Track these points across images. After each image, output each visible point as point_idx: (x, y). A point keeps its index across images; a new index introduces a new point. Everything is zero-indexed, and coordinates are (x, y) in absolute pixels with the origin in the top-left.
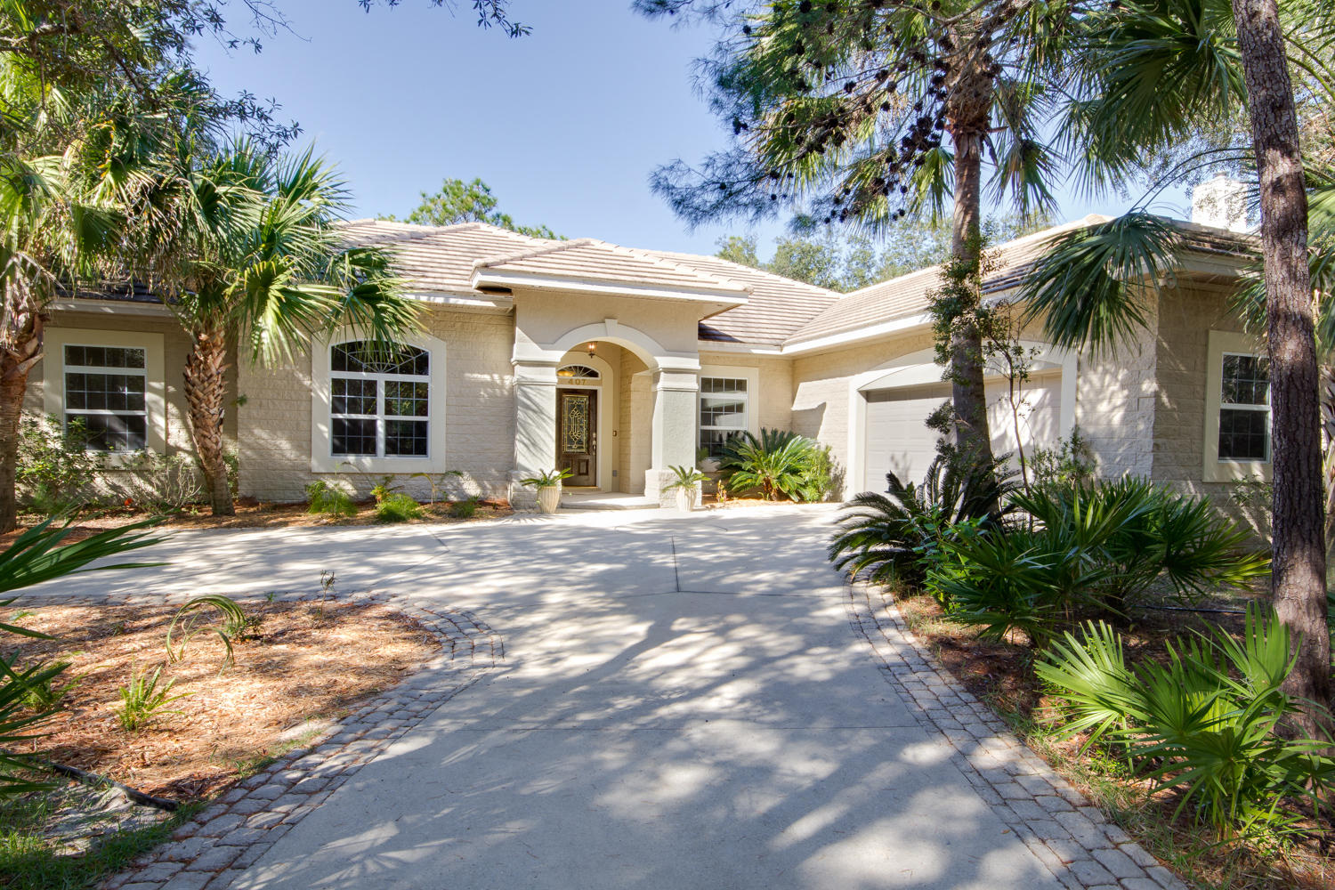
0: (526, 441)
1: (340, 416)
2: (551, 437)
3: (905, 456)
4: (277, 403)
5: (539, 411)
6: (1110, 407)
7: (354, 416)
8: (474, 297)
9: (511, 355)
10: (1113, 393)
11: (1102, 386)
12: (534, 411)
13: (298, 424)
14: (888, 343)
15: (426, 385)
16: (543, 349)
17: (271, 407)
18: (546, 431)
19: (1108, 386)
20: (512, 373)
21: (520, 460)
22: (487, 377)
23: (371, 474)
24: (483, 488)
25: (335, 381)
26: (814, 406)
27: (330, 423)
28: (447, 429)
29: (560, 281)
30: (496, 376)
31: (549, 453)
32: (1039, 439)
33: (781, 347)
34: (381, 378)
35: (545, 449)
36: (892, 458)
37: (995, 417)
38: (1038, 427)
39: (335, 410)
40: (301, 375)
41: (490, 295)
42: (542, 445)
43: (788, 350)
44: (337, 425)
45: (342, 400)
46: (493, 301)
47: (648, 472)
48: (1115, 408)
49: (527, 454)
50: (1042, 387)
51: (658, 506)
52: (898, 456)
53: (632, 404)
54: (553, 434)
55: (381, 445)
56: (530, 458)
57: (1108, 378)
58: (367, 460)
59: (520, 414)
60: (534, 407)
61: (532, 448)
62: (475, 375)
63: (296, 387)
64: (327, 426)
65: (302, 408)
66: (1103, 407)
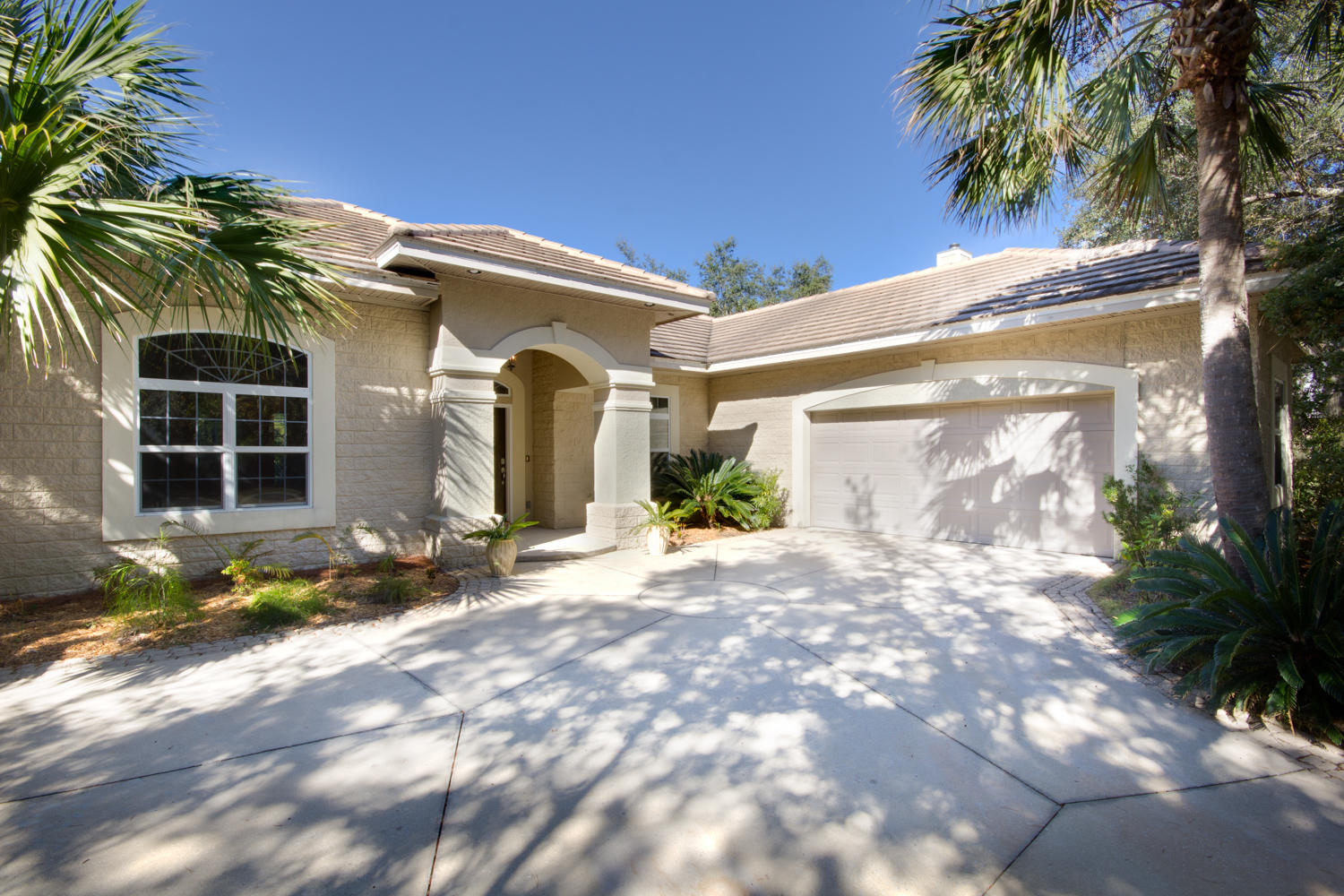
0: (456, 477)
1: (153, 449)
2: (488, 470)
3: (866, 479)
4: (31, 429)
5: (472, 436)
6: (1188, 433)
7: (178, 448)
8: (384, 279)
9: (428, 361)
10: (1191, 419)
11: (1175, 410)
12: (465, 435)
13: (75, 464)
14: (849, 361)
15: (305, 400)
16: (477, 355)
17: (20, 437)
18: (483, 463)
19: (1183, 411)
20: (430, 386)
21: (448, 502)
22: (393, 390)
23: (215, 536)
24: (388, 541)
25: (145, 395)
26: (741, 426)
27: (137, 461)
28: (338, 464)
29: (508, 266)
30: (405, 391)
31: (487, 491)
32: (1064, 464)
33: (707, 364)
34: (230, 392)
35: (482, 486)
36: (848, 482)
37: (998, 441)
38: (1063, 452)
39: (145, 439)
40: (78, 383)
41: (408, 279)
42: (477, 481)
43: (714, 368)
44: (148, 463)
45: (161, 424)
46: (412, 287)
47: (589, 506)
48: (1195, 434)
49: (459, 495)
50: (1068, 410)
51: (614, 549)
52: (857, 479)
53: (556, 425)
54: (492, 467)
55: (230, 491)
56: (462, 500)
57: (1182, 402)
58: (202, 516)
59: (448, 441)
60: (466, 432)
61: (464, 486)
62: (378, 388)
63: (70, 403)
64: (129, 464)
65: (82, 437)
66: (1177, 433)
